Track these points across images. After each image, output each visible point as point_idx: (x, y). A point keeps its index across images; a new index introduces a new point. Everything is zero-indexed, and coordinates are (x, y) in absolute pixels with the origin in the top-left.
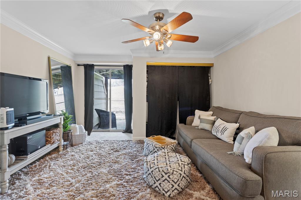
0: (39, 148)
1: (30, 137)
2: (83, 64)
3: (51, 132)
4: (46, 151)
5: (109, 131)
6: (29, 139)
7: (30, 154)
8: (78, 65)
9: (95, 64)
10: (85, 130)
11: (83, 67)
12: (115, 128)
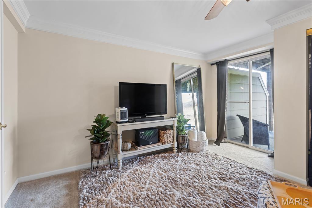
0: (151, 143)
1: (142, 133)
2: (215, 62)
3: (163, 132)
4: (156, 148)
5: (248, 148)
6: (141, 134)
7: (142, 146)
8: (212, 64)
9: (227, 58)
10: (207, 138)
11: (216, 66)
12: (267, 146)
